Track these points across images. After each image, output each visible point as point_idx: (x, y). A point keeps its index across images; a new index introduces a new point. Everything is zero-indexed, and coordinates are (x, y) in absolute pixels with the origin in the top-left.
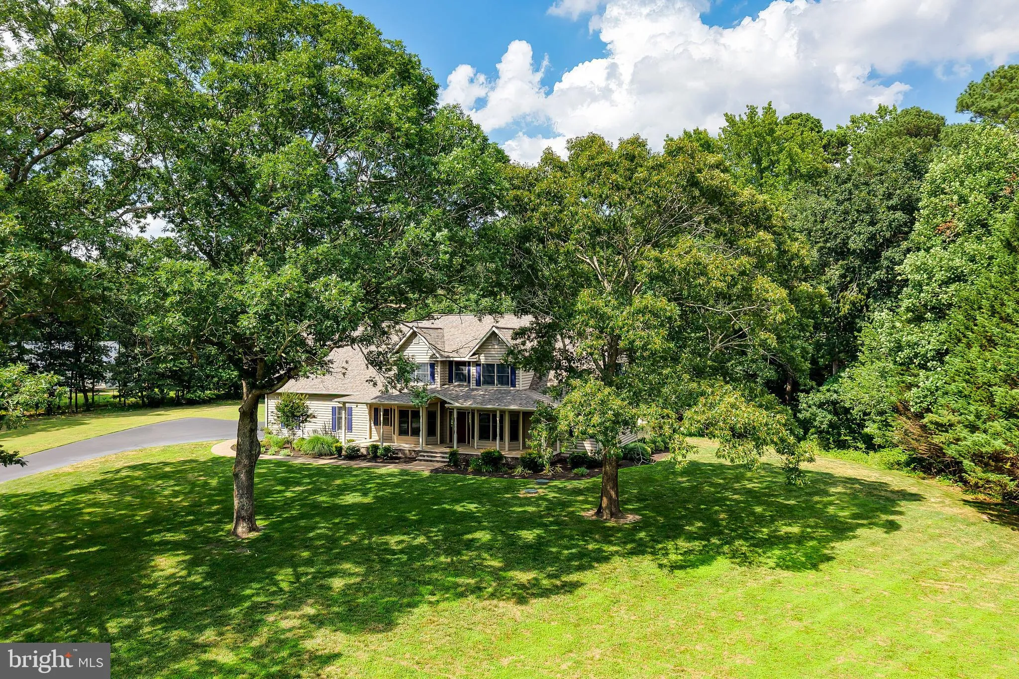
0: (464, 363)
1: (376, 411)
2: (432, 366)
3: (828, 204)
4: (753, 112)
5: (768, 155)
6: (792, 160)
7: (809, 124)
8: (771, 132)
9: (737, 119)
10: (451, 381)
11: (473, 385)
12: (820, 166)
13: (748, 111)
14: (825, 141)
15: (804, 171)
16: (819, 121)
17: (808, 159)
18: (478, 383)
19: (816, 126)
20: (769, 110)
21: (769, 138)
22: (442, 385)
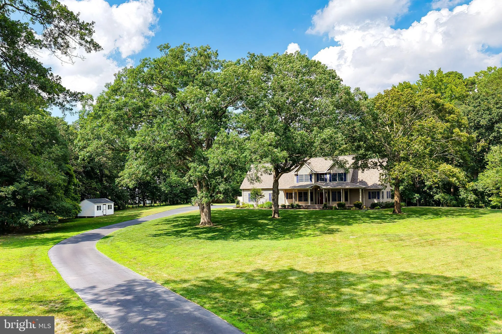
0: (323, 174)
1: (287, 193)
2: (311, 176)
3: (470, 108)
4: (432, 73)
5: (440, 90)
6: (452, 91)
7: (457, 76)
8: (441, 81)
9: (425, 76)
10: (318, 181)
11: (328, 181)
12: (464, 94)
13: (430, 73)
14: (466, 83)
15: (457, 96)
16: (461, 74)
17: (459, 90)
18: (330, 181)
19: (460, 77)
20: (439, 71)
21: (440, 83)
22: (315, 182)
